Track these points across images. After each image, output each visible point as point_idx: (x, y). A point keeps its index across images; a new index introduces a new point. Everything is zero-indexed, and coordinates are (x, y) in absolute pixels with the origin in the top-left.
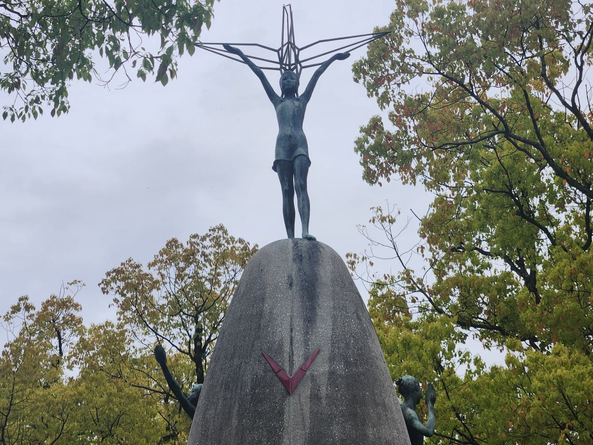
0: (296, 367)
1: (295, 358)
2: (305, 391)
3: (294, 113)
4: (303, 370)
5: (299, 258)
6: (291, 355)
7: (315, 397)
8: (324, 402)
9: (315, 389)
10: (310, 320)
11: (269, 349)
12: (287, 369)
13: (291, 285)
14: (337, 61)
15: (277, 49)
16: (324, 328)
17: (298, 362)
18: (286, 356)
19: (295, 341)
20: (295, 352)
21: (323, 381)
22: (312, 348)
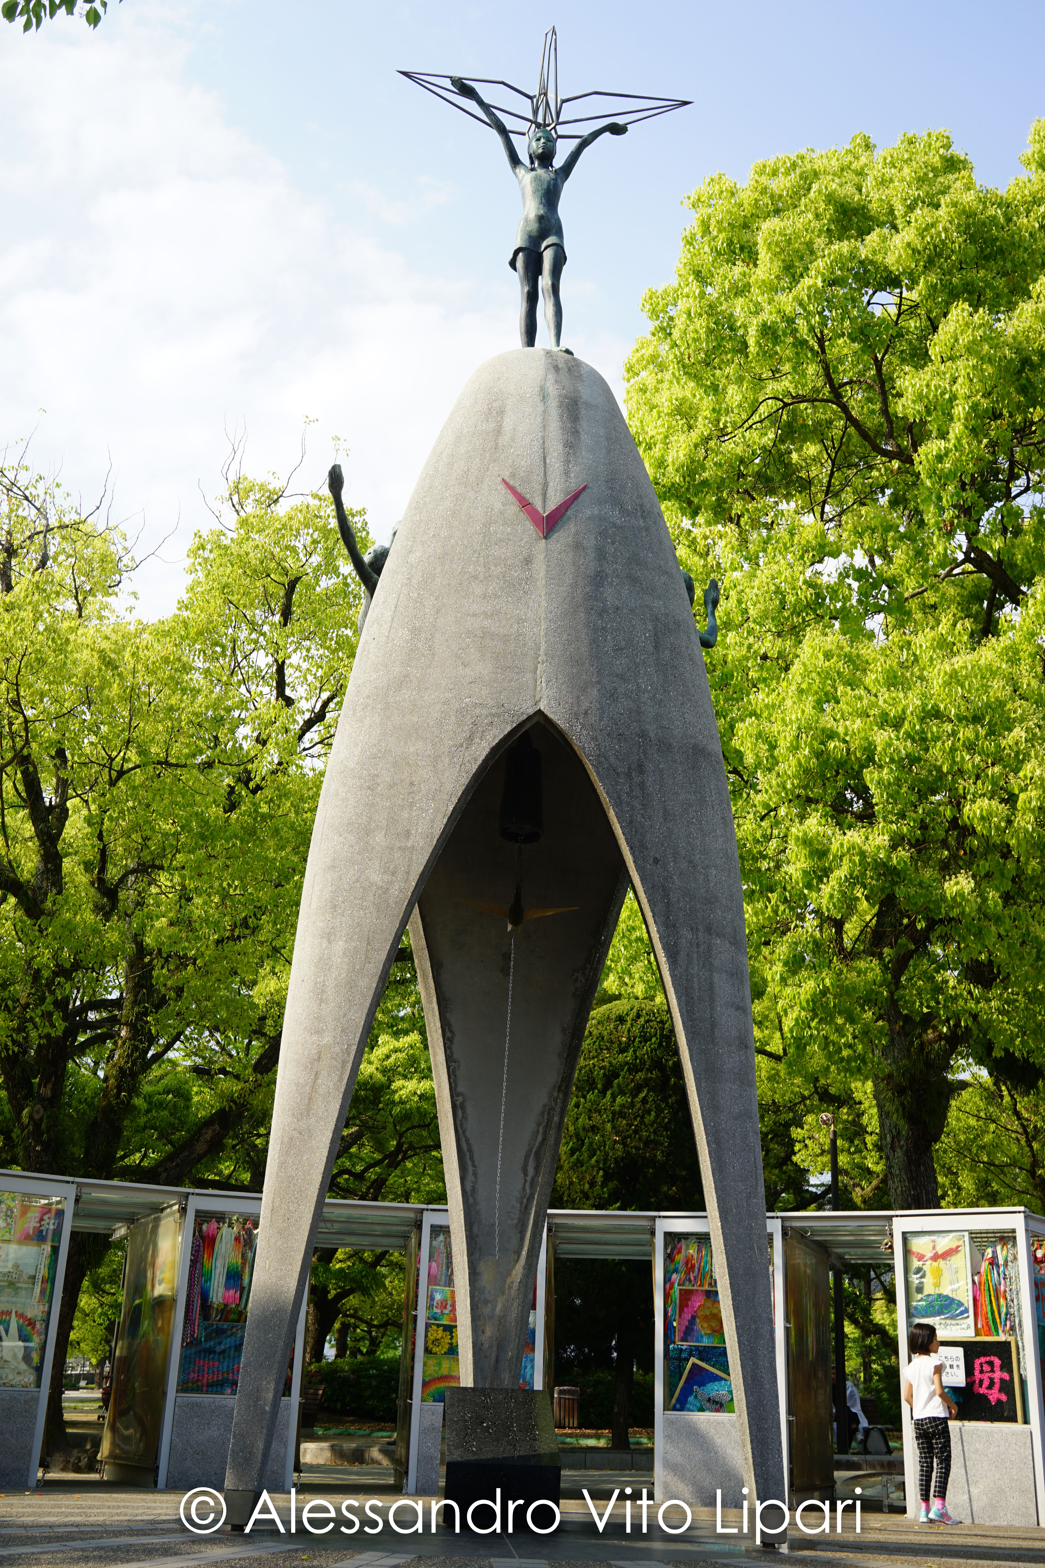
0: (551, 506)
1: (551, 492)
2: (565, 536)
3: (548, 187)
6: (545, 486)
7: (578, 546)
8: (591, 554)
9: (579, 534)
10: (572, 446)
11: (513, 475)
12: (539, 504)
13: (544, 398)
14: (607, 134)
15: (531, 94)
16: (592, 460)
17: (555, 497)
18: (538, 487)
19: (550, 470)
20: (550, 484)
21: (590, 527)
22: (575, 482)
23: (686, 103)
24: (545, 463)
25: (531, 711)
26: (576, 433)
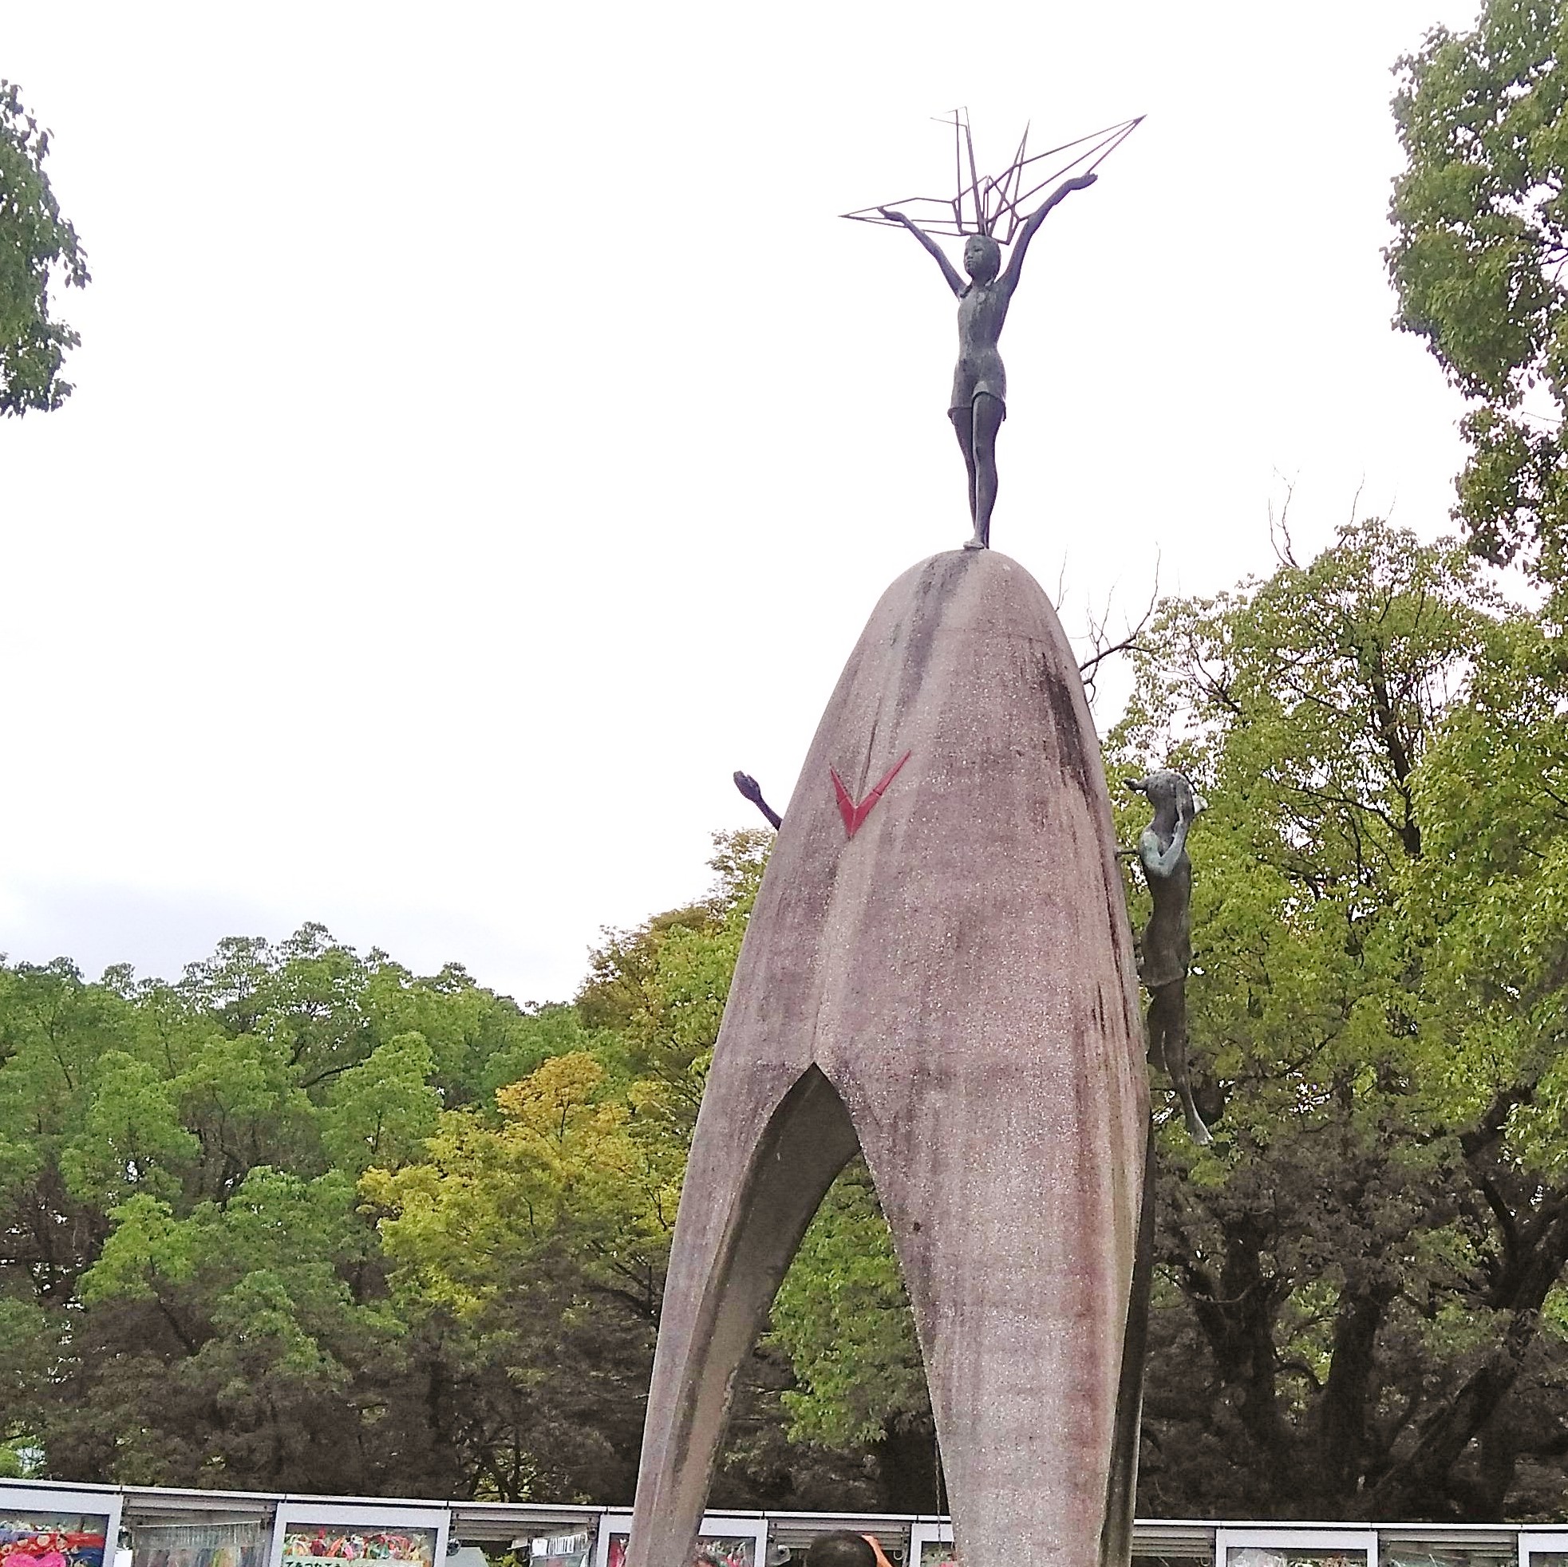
0: (868, 790)
1: (870, 773)
2: (872, 828)
4: (878, 792)
5: (926, 587)
6: (867, 767)
7: (887, 839)
8: (898, 845)
9: (889, 823)
10: (906, 701)
11: (841, 760)
12: (855, 794)
13: (895, 640)
16: (927, 711)
17: (874, 777)
18: (859, 770)
19: (877, 741)
20: (873, 761)
21: (907, 807)
22: (899, 751)
23: (1141, 119)
24: (873, 734)
25: (806, 1067)
26: (917, 680)
